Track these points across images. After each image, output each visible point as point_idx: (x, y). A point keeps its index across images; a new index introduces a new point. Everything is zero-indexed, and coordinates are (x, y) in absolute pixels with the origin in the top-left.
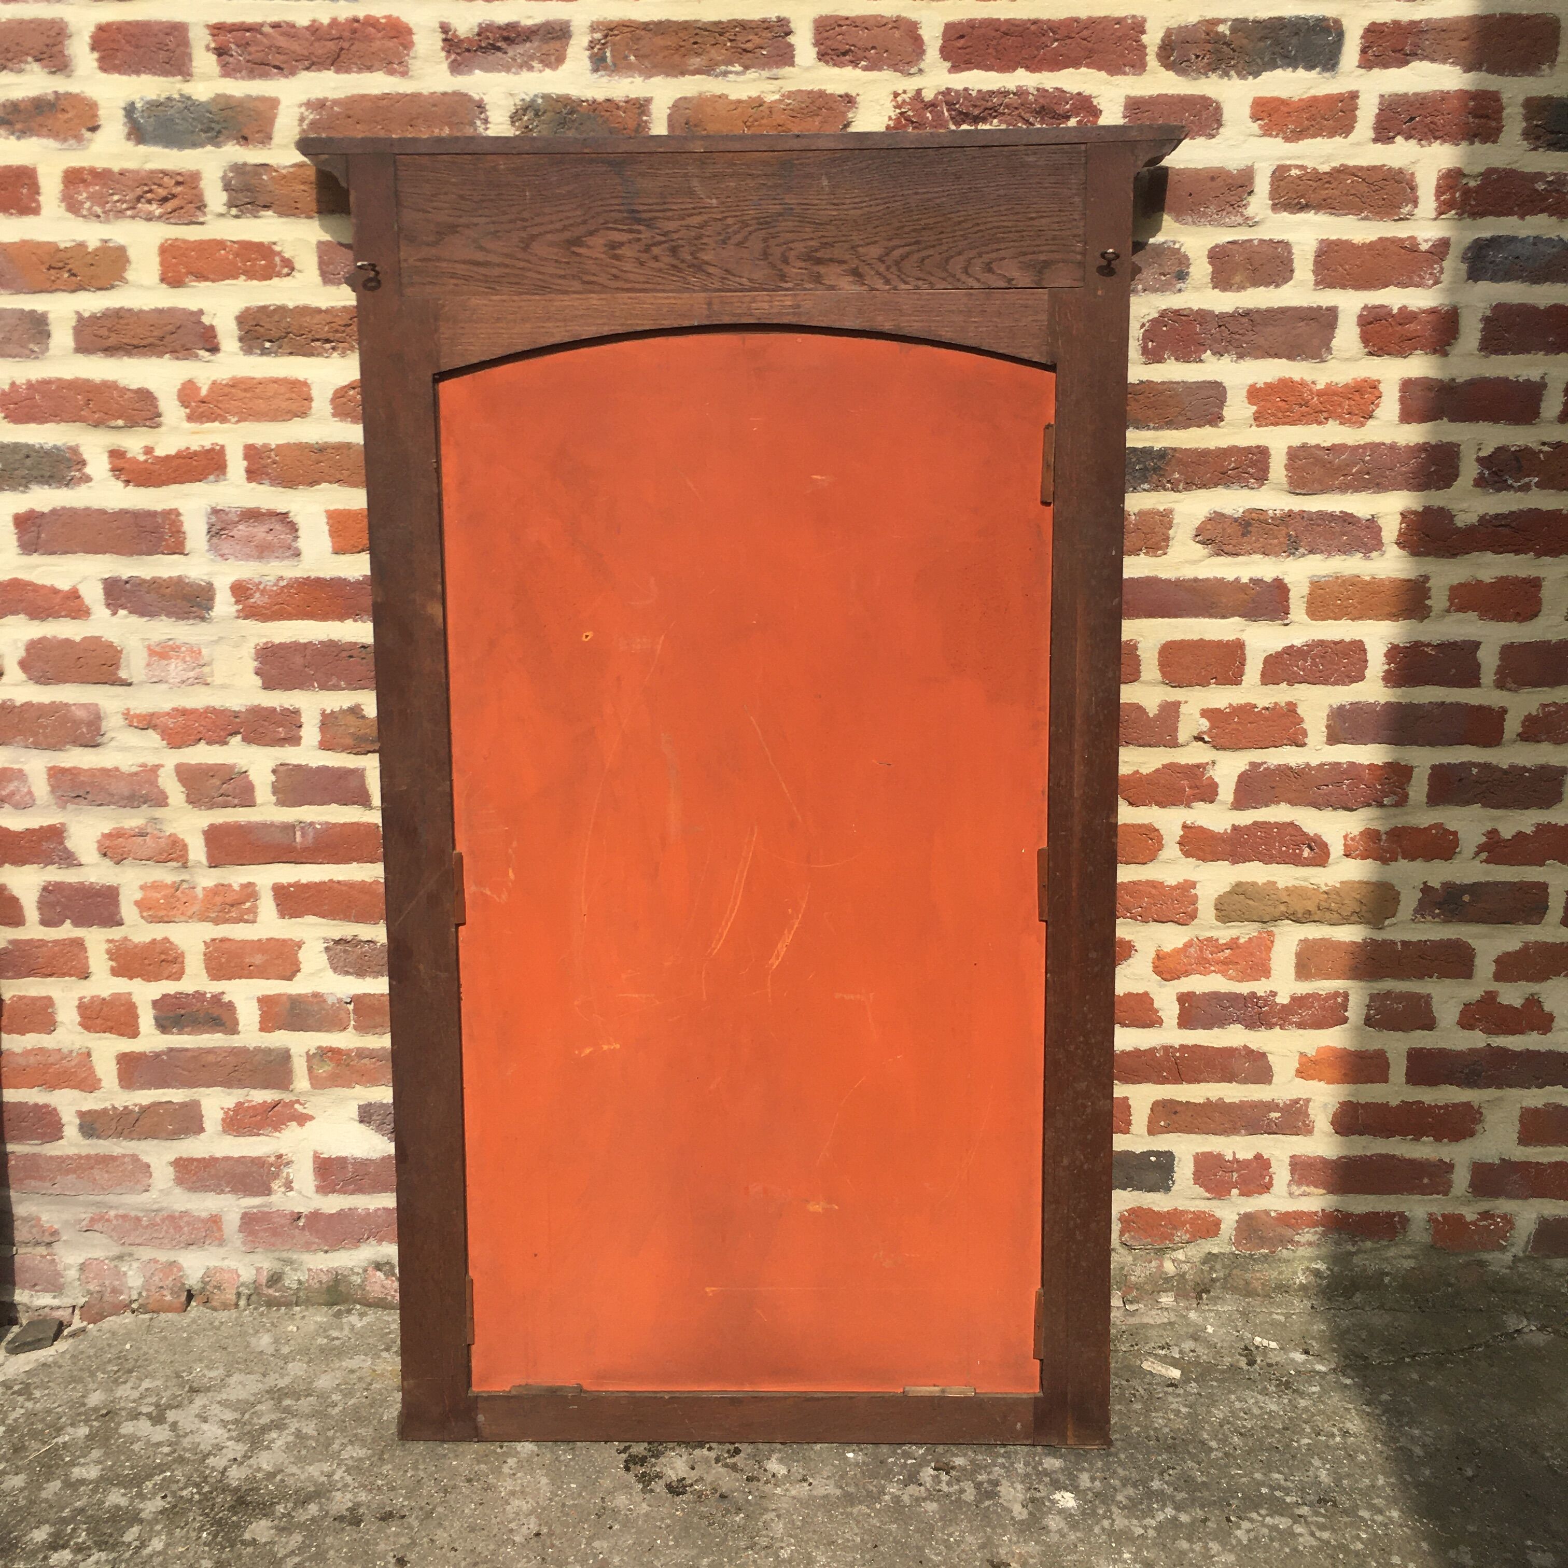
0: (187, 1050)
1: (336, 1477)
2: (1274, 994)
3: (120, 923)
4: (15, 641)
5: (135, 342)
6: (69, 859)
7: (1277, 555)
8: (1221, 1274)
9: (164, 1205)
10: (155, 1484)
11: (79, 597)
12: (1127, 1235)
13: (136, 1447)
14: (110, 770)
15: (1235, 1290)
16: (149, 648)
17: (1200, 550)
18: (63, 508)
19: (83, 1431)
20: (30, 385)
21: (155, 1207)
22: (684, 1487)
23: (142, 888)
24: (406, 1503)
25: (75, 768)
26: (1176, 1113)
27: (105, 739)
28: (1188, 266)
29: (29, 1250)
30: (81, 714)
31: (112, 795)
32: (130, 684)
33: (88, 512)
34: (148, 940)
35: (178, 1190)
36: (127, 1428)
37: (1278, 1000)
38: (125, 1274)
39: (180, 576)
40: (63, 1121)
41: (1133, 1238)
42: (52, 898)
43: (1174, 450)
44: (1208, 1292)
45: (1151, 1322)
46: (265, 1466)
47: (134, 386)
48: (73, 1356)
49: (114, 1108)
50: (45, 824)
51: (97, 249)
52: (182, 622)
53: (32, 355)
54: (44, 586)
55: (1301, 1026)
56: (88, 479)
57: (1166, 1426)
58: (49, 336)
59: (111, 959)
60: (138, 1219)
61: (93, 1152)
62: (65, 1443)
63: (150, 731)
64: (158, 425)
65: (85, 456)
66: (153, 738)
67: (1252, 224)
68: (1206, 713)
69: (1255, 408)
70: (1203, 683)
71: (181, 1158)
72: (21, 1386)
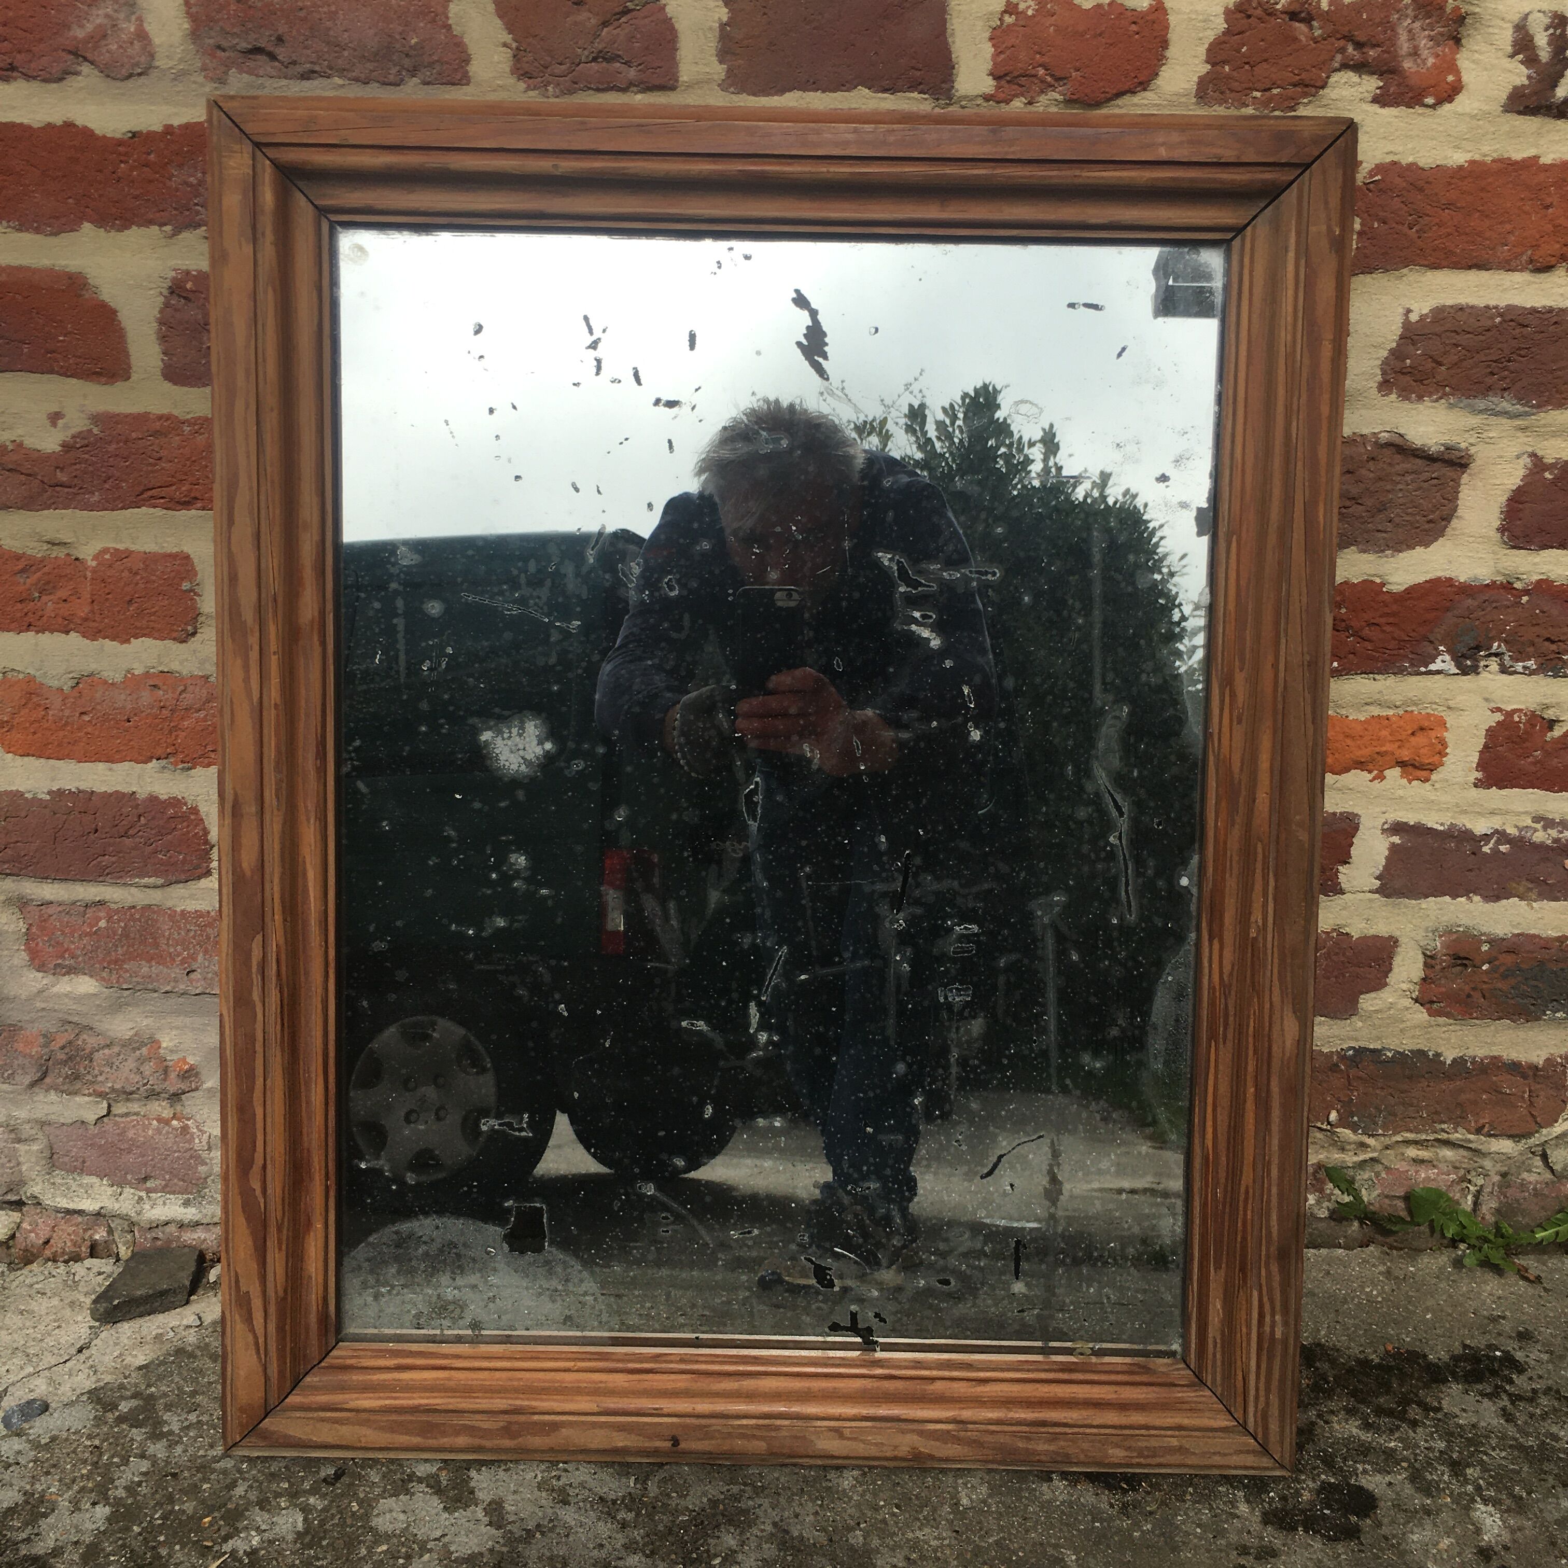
19: (290, 1521)
36: (389, 1516)
40: (212, 837)
50: (176, 122)
62: (252, 1553)
72: (134, 1403)
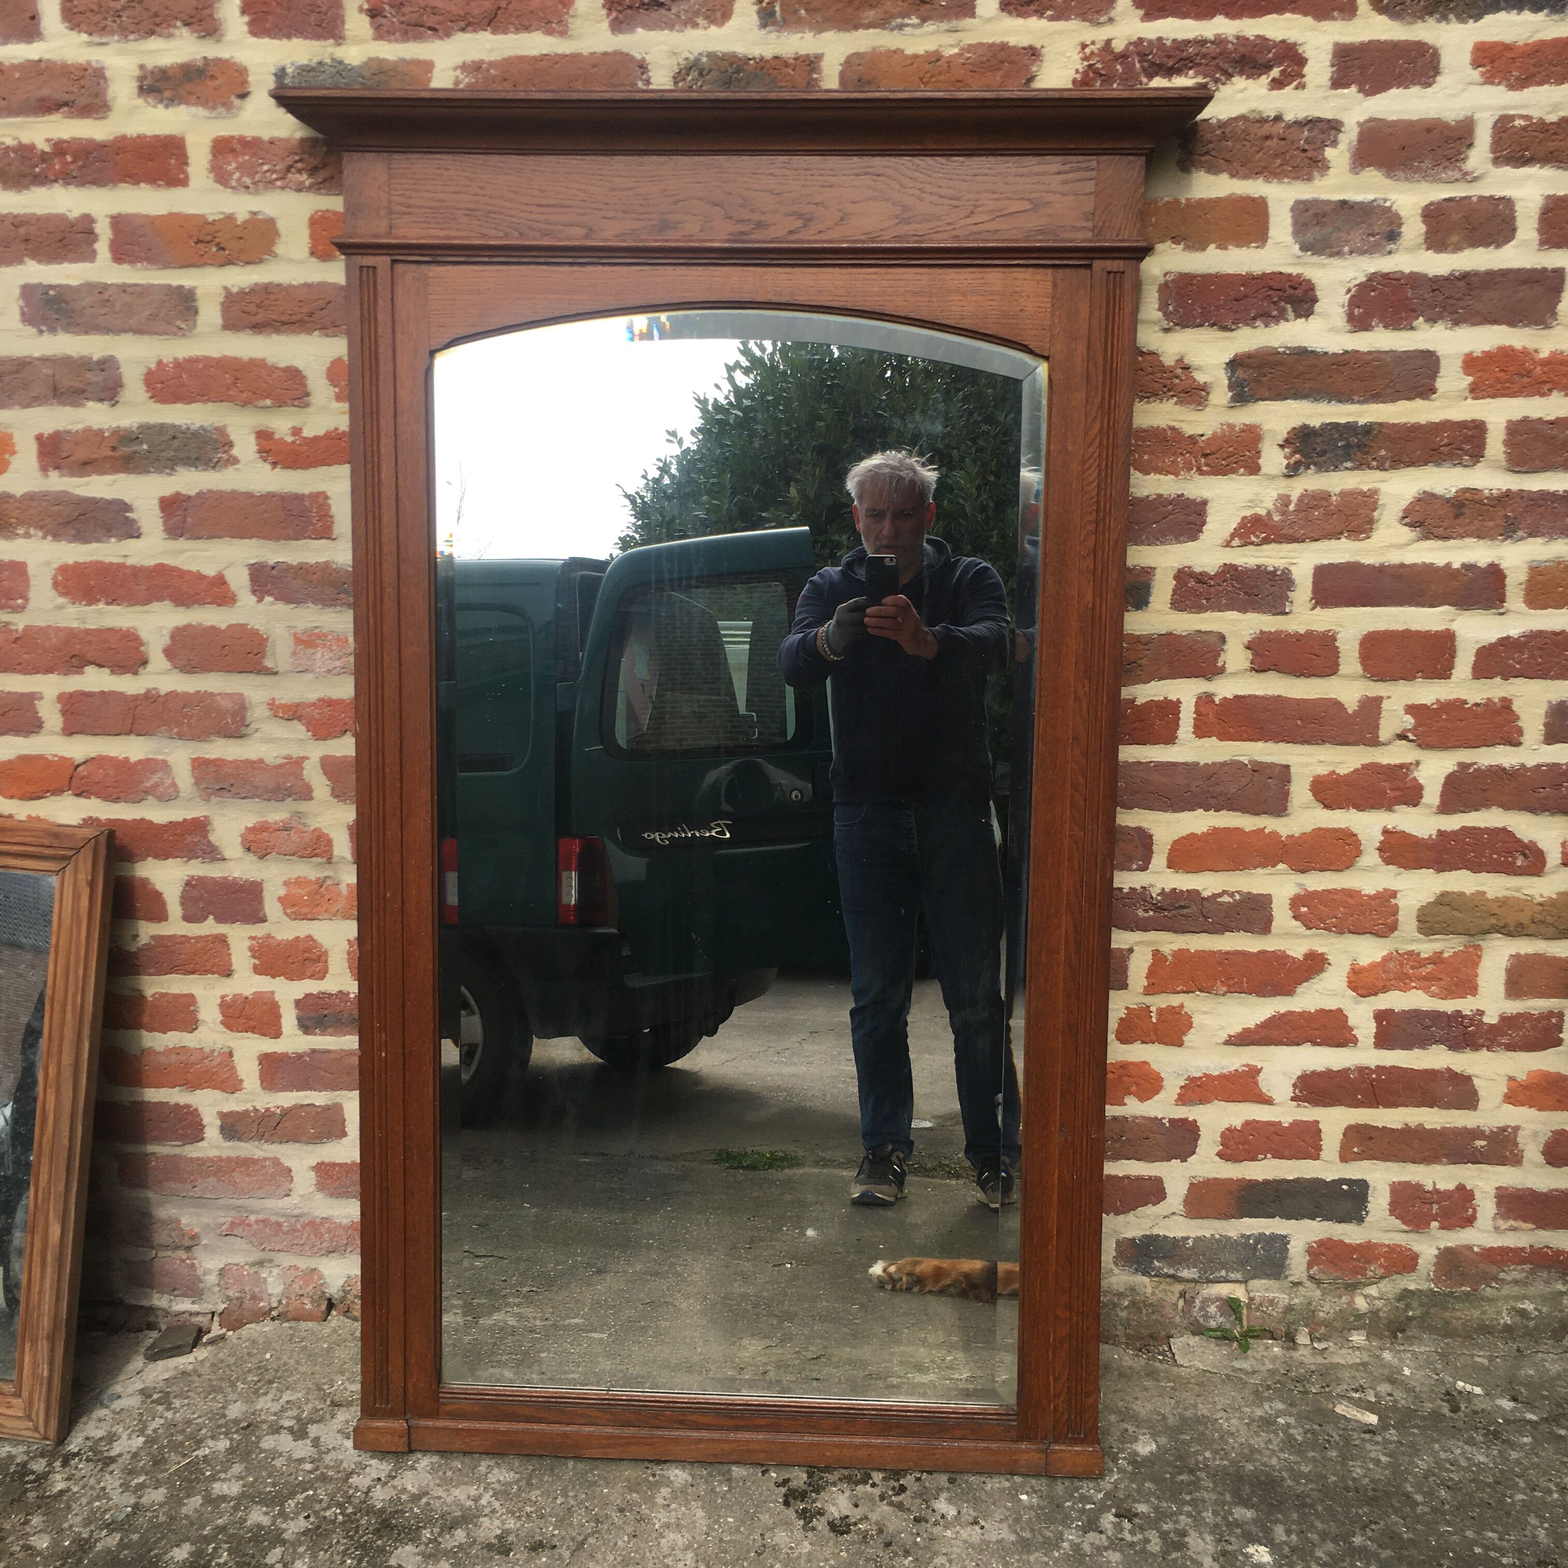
0: (329, 1051)
1: (483, 1502)
2: (1481, 1013)
3: (263, 920)
4: (161, 628)
5: (284, 318)
6: (212, 854)
7: (1493, 538)
8: (1418, 1313)
9: (306, 1210)
10: (298, 1503)
11: (224, 583)
12: (1315, 1268)
13: (278, 1463)
14: (254, 762)
15: (1432, 1329)
16: (295, 635)
17: (1407, 534)
18: (210, 491)
19: (223, 1444)
20: (177, 364)
21: (296, 1212)
22: (848, 1525)
23: (286, 884)
24: (556, 1532)
25: (219, 759)
26: (1371, 1138)
27: (249, 730)
28: (1400, 225)
29: (169, 1253)
30: (226, 704)
31: (257, 788)
32: (276, 673)
33: (234, 495)
34: (291, 937)
35: (319, 1196)
36: (268, 1442)
37: (1486, 1020)
38: (265, 1279)
39: (327, 562)
40: (204, 1122)
41: (1320, 1271)
42: (195, 893)
43: (1381, 424)
44: (1403, 1331)
45: (1342, 1362)
46: (409, 1488)
47: (282, 365)
48: (213, 1365)
49: (256, 1110)
50: (188, 817)
51: (246, 222)
52: (328, 610)
53: (179, 333)
54: (189, 572)
55: (1511, 1048)
56: (234, 461)
57: (1365, 1476)
58: (196, 312)
59: (253, 957)
60: (279, 1225)
61: (233, 1154)
62: (205, 1456)
63: (295, 722)
64: (307, 405)
65: (233, 437)
66: (299, 730)
67: (1470, 178)
68: (1411, 709)
69: (1470, 379)
70: (1409, 676)
71: (322, 1163)
72: (160, 1395)
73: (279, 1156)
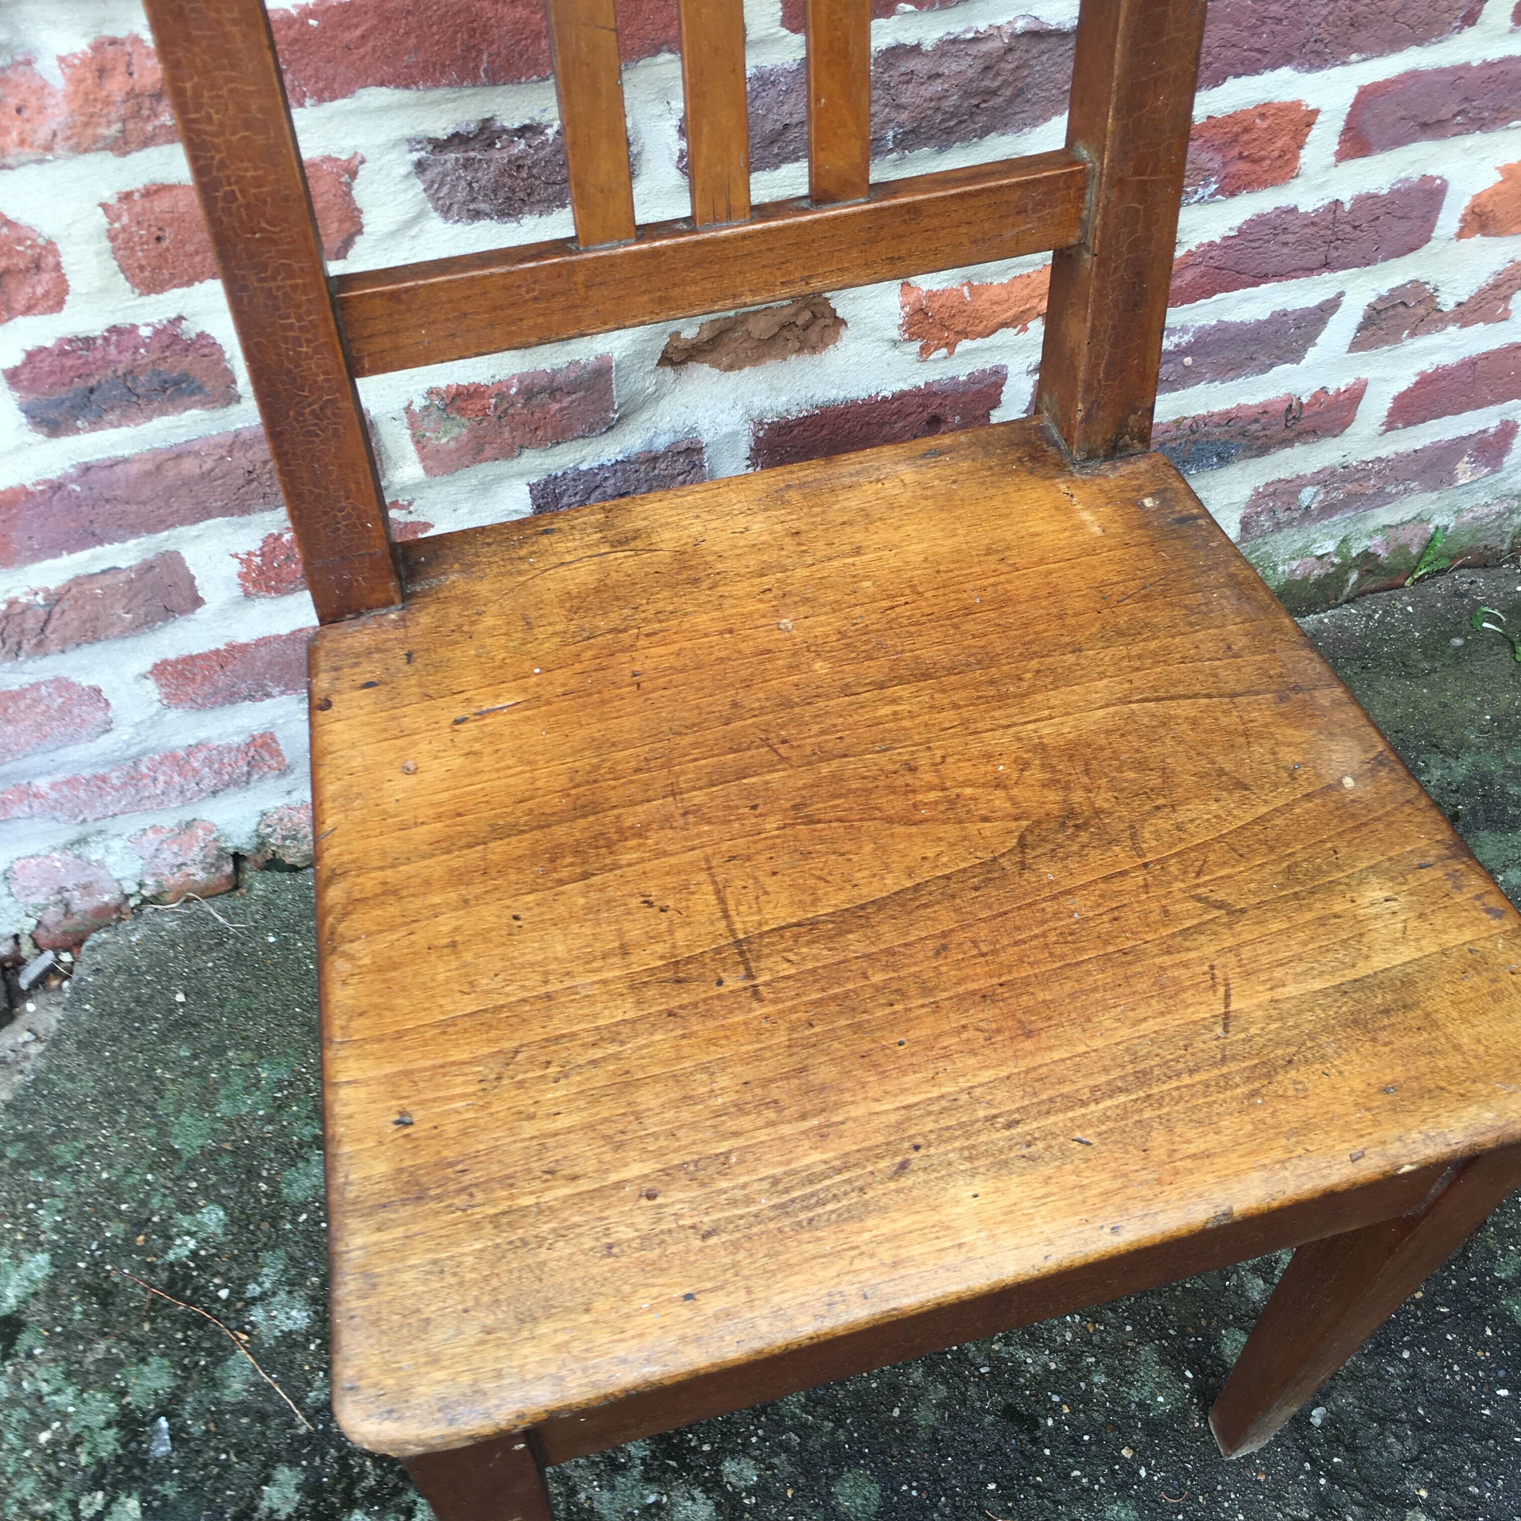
9: (152, 743)
21: (134, 750)
35: (173, 715)
38: (101, 864)
60: (104, 779)
71: (165, 662)
73: (64, 674)
